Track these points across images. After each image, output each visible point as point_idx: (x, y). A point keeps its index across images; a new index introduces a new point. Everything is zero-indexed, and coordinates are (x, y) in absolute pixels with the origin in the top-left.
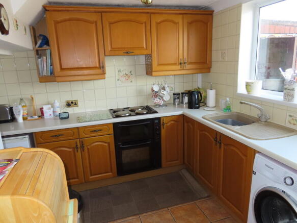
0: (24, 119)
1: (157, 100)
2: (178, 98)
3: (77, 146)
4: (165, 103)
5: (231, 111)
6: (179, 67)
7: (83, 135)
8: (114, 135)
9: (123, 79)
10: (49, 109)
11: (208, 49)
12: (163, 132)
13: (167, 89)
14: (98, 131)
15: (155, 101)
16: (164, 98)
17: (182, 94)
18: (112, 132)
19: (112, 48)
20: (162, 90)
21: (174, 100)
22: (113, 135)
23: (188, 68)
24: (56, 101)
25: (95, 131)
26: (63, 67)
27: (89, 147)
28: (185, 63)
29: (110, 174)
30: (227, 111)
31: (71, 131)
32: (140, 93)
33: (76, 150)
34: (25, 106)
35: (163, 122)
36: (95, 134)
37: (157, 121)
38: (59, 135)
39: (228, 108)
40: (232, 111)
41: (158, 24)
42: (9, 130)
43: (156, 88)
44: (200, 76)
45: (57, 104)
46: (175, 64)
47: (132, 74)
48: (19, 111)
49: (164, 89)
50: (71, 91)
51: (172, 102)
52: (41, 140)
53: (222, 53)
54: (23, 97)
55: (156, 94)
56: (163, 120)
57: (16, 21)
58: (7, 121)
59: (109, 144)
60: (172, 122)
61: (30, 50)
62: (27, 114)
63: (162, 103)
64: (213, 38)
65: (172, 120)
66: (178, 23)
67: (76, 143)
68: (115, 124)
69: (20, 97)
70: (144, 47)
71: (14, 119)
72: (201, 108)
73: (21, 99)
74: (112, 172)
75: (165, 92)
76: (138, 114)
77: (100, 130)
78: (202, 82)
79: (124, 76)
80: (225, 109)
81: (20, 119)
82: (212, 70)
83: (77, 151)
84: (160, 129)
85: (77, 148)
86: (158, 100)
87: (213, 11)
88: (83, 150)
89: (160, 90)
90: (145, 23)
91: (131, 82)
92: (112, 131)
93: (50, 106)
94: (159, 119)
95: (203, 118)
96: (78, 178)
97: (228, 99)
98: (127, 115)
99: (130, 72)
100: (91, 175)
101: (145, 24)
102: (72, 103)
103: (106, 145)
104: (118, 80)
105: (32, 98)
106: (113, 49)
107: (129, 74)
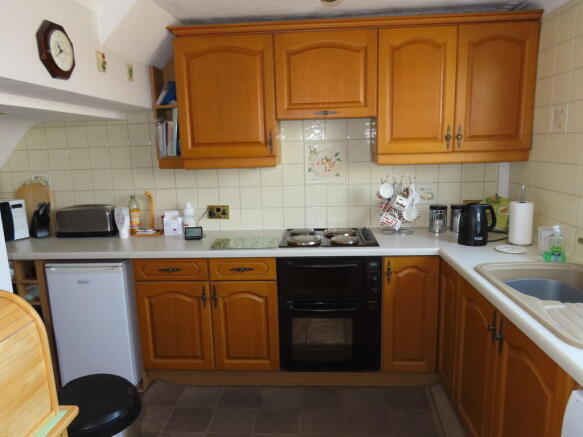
0: (132, 232)
1: (388, 218)
2: (441, 217)
3: (204, 294)
4: (405, 226)
5: (564, 259)
6: (443, 146)
7: (216, 274)
8: (279, 284)
9: (321, 169)
10: (175, 218)
11: (523, 104)
12: (388, 290)
13: (415, 195)
14: (246, 269)
15: (383, 219)
16: (405, 215)
17: (454, 207)
18: (275, 277)
19: (290, 103)
20: (399, 197)
21: (432, 221)
22: (275, 283)
23: (465, 149)
24: (188, 204)
25: (239, 270)
26: (196, 141)
27: (226, 300)
28: (458, 137)
29: (267, 362)
30: (553, 258)
31: (195, 265)
32: (355, 200)
33: (202, 302)
34: (138, 210)
35: (389, 269)
36: (239, 276)
37: (373, 264)
38: (173, 270)
39: (557, 253)
40: (567, 261)
41: (394, 49)
42: (105, 249)
43: (386, 192)
44: (504, 169)
45: (190, 210)
46: (434, 139)
47: (339, 160)
48: (123, 219)
49: (406, 193)
50: (218, 187)
51: (427, 225)
52: (142, 273)
53: (555, 111)
54: (137, 193)
55: (387, 205)
56: (389, 264)
57: (103, 57)
58: (105, 234)
59: (266, 298)
60: (413, 271)
61: (147, 110)
62: (139, 225)
63: (398, 225)
64: (539, 76)
65: (411, 267)
66: (445, 45)
67: (204, 289)
68: (280, 261)
69: (132, 193)
70: (359, 102)
71: (115, 232)
72: (489, 244)
73: (132, 198)
74: (269, 358)
75: (405, 202)
76: (335, 244)
77: (251, 269)
78: (511, 183)
79: (323, 163)
80: (546, 253)
81: (124, 232)
82: (533, 154)
83: (205, 305)
84: (379, 283)
85: (204, 300)
86: (390, 217)
87: (541, 12)
88: (216, 305)
89: (394, 196)
90: (366, 49)
91: (338, 175)
92: (273, 275)
93: (176, 213)
94: (379, 259)
95: (476, 269)
96: (202, 358)
97: (557, 228)
98: (312, 243)
99: (337, 155)
100: (229, 357)
101: (366, 51)
102: (218, 210)
103: (261, 300)
104: (310, 170)
105: (150, 197)
106: (292, 106)
107: (334, 159)
